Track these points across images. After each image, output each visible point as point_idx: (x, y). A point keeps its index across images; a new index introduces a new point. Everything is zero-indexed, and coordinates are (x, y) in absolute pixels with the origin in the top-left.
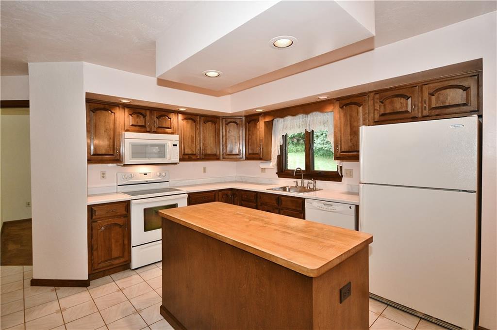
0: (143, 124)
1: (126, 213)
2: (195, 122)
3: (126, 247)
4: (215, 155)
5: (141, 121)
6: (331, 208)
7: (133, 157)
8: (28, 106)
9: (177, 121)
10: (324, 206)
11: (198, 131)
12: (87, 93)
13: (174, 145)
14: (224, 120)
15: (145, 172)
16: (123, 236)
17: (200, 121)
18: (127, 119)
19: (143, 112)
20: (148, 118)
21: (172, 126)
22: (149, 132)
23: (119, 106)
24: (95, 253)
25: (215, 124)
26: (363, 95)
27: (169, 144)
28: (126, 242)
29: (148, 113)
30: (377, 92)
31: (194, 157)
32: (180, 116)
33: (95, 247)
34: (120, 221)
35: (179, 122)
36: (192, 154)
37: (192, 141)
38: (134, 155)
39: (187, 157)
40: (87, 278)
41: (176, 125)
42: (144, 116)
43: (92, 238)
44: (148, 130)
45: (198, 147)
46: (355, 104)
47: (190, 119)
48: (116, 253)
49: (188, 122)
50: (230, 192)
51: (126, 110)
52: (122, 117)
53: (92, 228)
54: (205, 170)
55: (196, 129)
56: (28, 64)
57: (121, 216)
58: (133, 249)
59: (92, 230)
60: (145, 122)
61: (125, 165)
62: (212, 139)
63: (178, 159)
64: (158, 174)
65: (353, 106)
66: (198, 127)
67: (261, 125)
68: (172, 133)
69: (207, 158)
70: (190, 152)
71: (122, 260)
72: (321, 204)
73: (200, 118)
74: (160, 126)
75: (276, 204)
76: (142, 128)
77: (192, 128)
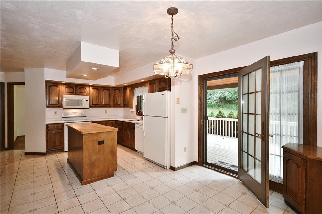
0: (72, 91)
1: (62, 128)
2: (98, 90)
3: (62, 142)
4: (109, 105)
5: (71, 90)
6: (141, 126)
7: (67, 106)
8: (24, 85)
9: (89, 90)
11: (100, 94)
12: (46, 80)
13: (87, 100)
14: (114, 89)
15: (75, 112)
16: (61, 138)
17: (101, 89)
18: (65, 89)
19: (72, 86)
20: (75, 89)
21: (87, 92)
22: (75, 95)
23: (61, 84)
24: (49, 143)
25: (109, 91)
26: (155, 80)
27: (84, 100)
28: (62, 140)
29: (74, 87)
30: (158, 79)
31: (97, 106)
32: (91, 88)
33: (49, 140)
34: (60, 131)
35: (90, 90)
36: (97, 105)
37: (97, 99)
38: (68, 104)
39: (94, 106)
40: (45, 152)
41: (88, 91)
42: (73, 88)
43: (48, 137)
44: (75, 94)
45: (100, 101)
46: (153, 83)
47: (95, 89)
48: (57, 144)
49: (94, 90)
50: (114, 122)
51: (65, 86)
52: (63, 89)
53: (48, 133)
54: (106, 112)
55: (99, 93)
56: (24, 69)
57: (60, 129)
58: (65, 143)
59: (48, 134)
60: (73, 90)
61: (64, 109)
62: (107, 97)
63: (89, 107)
64: (81, 113)
66: (100, 92)
67: (128, 91)
68: (86, 95)
69: (105, 106)
70: (95, 104)
71: (60, 147)
72: (138, 125)
73: (101, 88)
74: (80, 92)
76: (72, 93)
77: (96, 93)
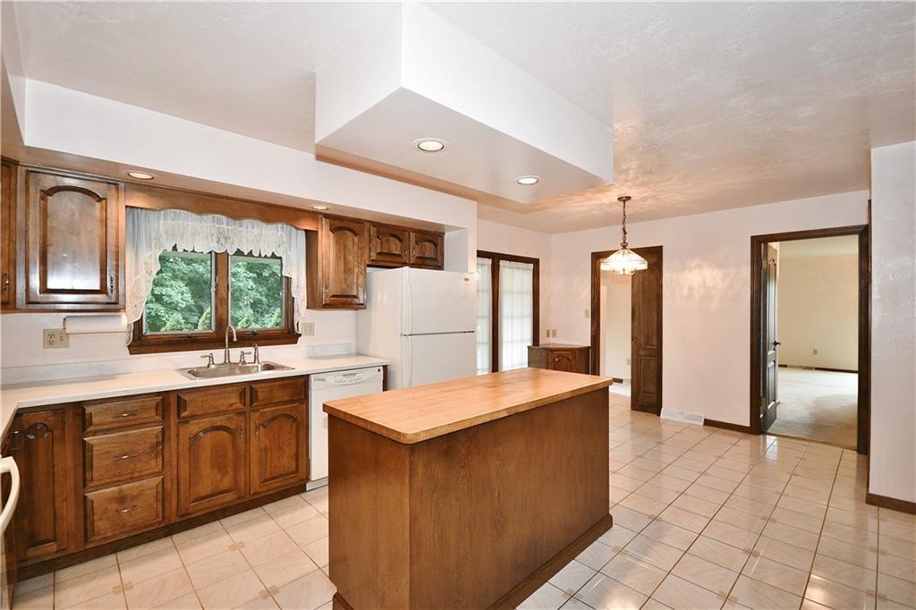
6: (356, 377)
10: (344, 379)
26: (359, 222)
30: (374, 224)
46: (351, 230)
65: (348, 232)
72: (339, 377)
75: (239, 405)
